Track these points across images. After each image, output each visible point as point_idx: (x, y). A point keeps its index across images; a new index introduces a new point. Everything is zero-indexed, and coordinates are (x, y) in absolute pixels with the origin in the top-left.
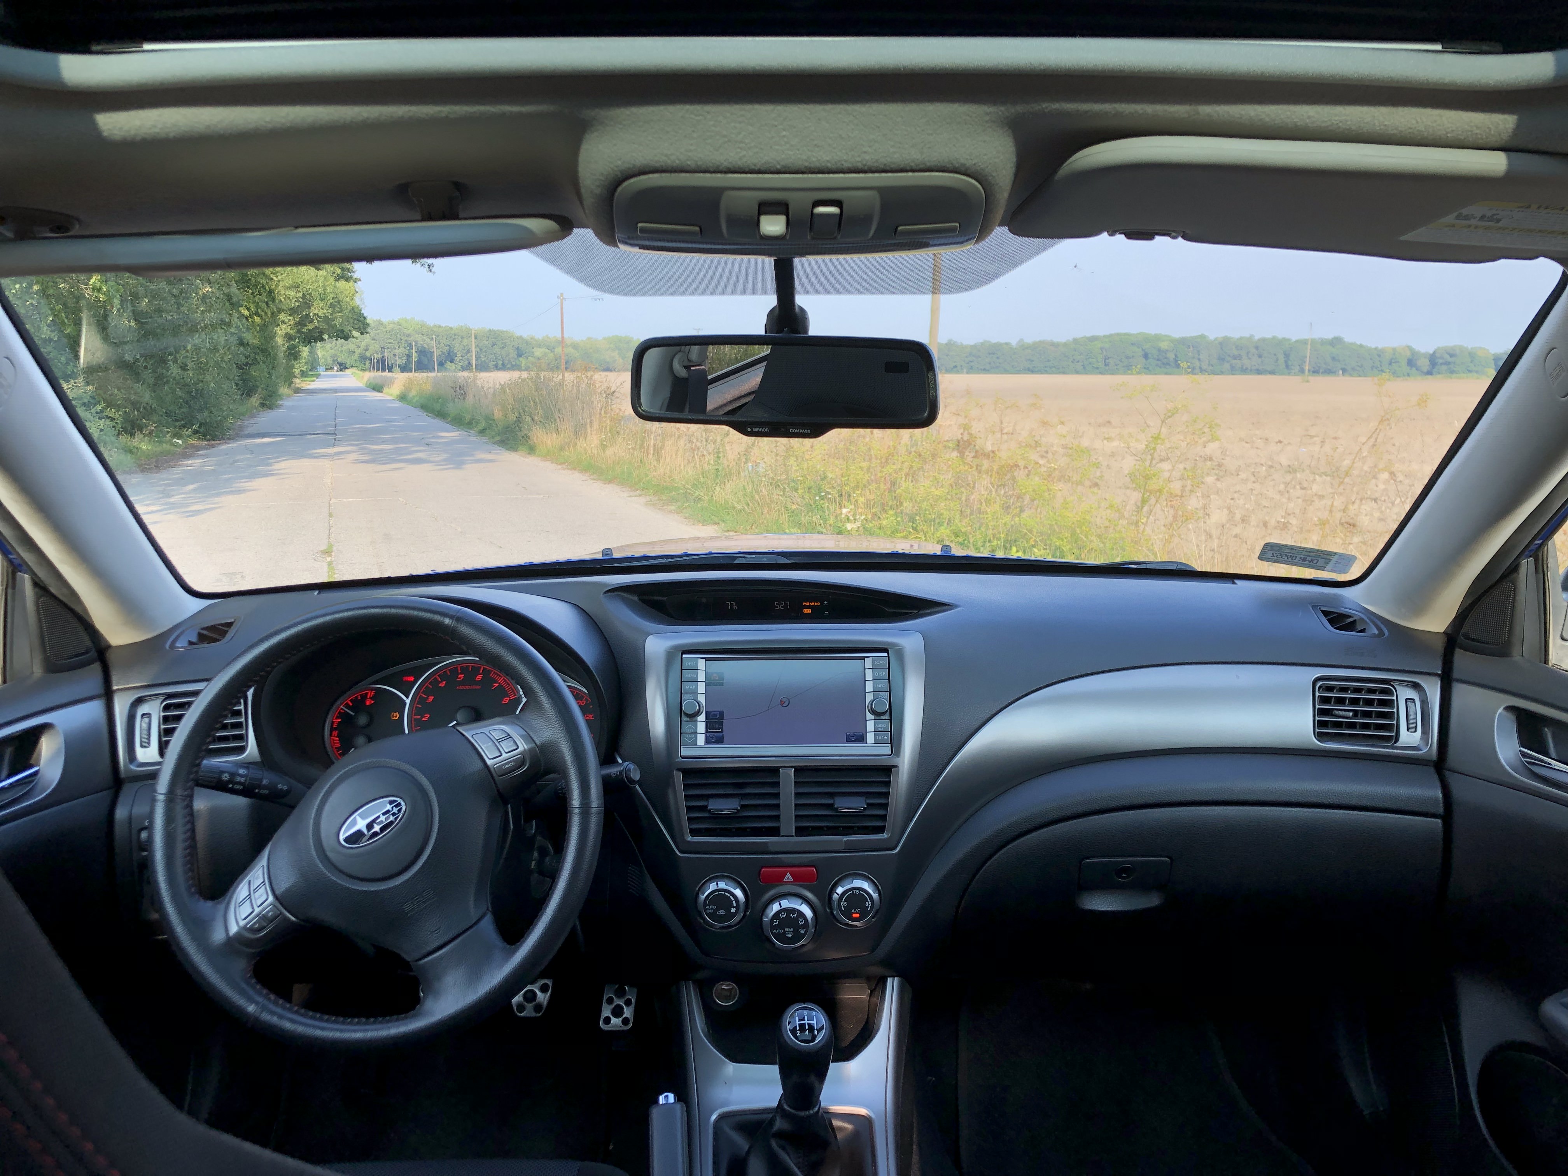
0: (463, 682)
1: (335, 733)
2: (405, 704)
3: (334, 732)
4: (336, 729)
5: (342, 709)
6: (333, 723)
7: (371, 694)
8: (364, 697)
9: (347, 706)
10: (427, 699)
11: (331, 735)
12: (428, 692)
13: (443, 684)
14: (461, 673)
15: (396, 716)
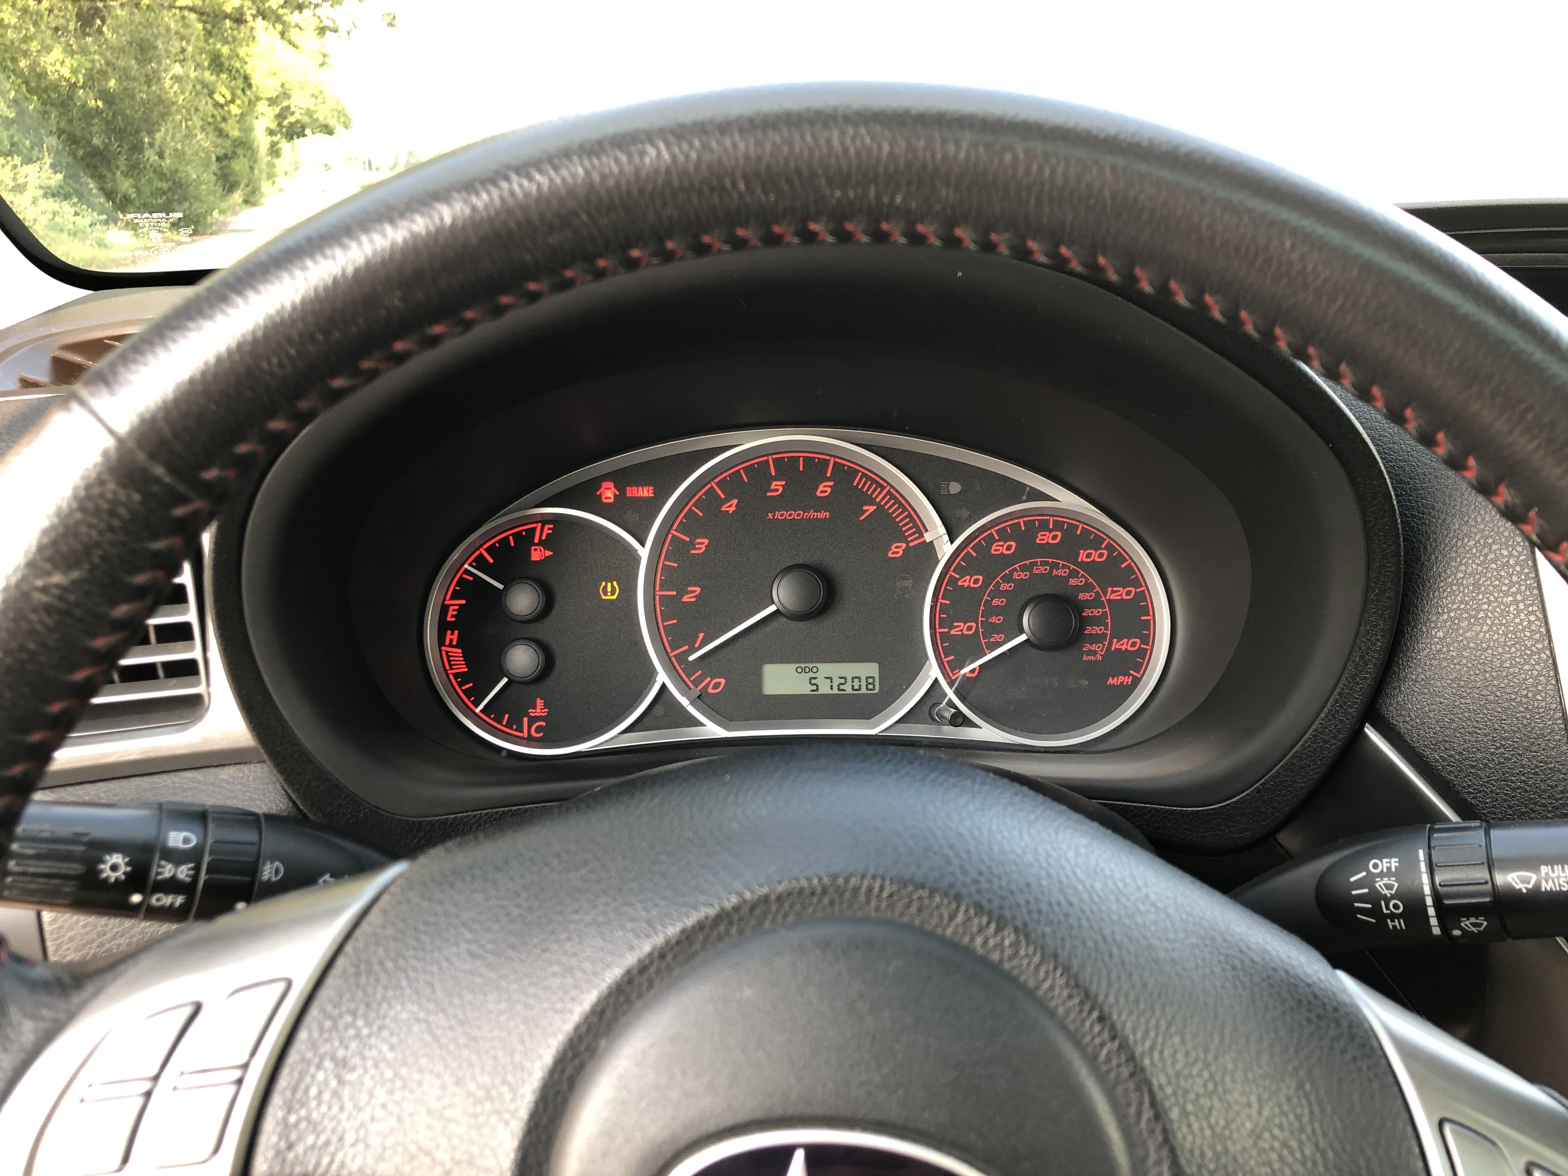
0: (781, 502)
1: (452, 636)
2: (637, 559)
3: (449, 636)
4: (452, 626)
5: (467, 572)
6: (444, 609)
7: (542, 533)
8: (525, 540)
9: (480, 563)
10: (692, 545)
11: (441, 642)
12: (692, 526)
13: (730, 507)
14: (777, 478)
15: (610, 591)
